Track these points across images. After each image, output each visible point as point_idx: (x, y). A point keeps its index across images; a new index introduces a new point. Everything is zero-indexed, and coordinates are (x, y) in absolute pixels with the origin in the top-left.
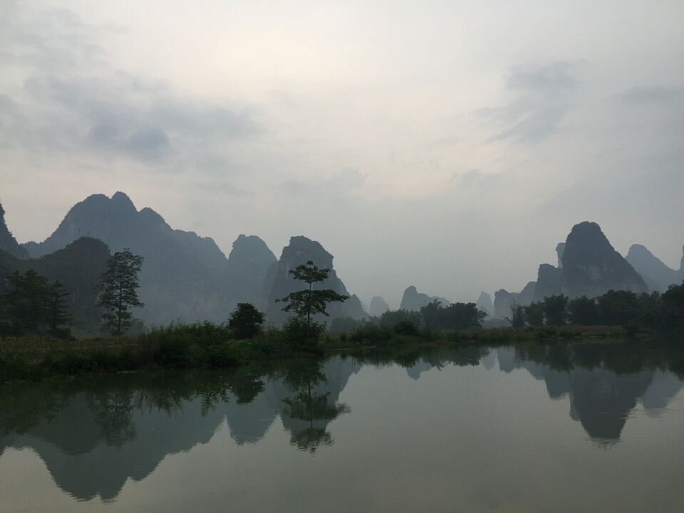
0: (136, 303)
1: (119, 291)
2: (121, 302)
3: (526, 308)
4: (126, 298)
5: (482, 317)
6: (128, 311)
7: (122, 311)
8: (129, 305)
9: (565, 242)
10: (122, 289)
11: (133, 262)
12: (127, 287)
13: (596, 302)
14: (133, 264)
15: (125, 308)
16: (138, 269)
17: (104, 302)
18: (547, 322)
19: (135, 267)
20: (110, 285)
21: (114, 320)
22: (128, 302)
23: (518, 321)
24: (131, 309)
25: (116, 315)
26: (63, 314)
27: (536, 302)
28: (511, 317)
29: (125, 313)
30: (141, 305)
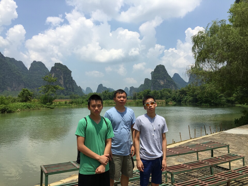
9: (154, 71)
23: (135, 97)
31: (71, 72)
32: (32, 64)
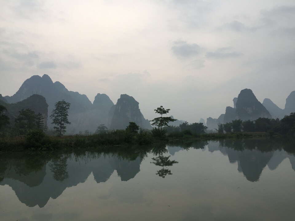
0: (68, 122)
1: (60, 117)
2: (61, 122)
3: (224, 125)
4: (63, 120)
5: (206, 129)
6: (65, 125)
7: (62, 126)
8: (65, 123)
9: (237, 97)
10: (62, 117)
11: (66, 105)
12: (64, 116)
13: (254, 123)
14: (66, 106)
15: (63, 124)
16: (68, 108)
17: (55, 122)
18: (233, 131)
19: (67, 107)
20: (57, 115)
21: (59, 129)
22: (65, 122)
23: (221, 130)
24: (66, 125)
25: (59, 127)
26: (41, 127)
27: (228, 123)
28: (218, 129)
29: (64, 126)
30: (70, 123)
31: (139, 103)
32: (96, 97)
